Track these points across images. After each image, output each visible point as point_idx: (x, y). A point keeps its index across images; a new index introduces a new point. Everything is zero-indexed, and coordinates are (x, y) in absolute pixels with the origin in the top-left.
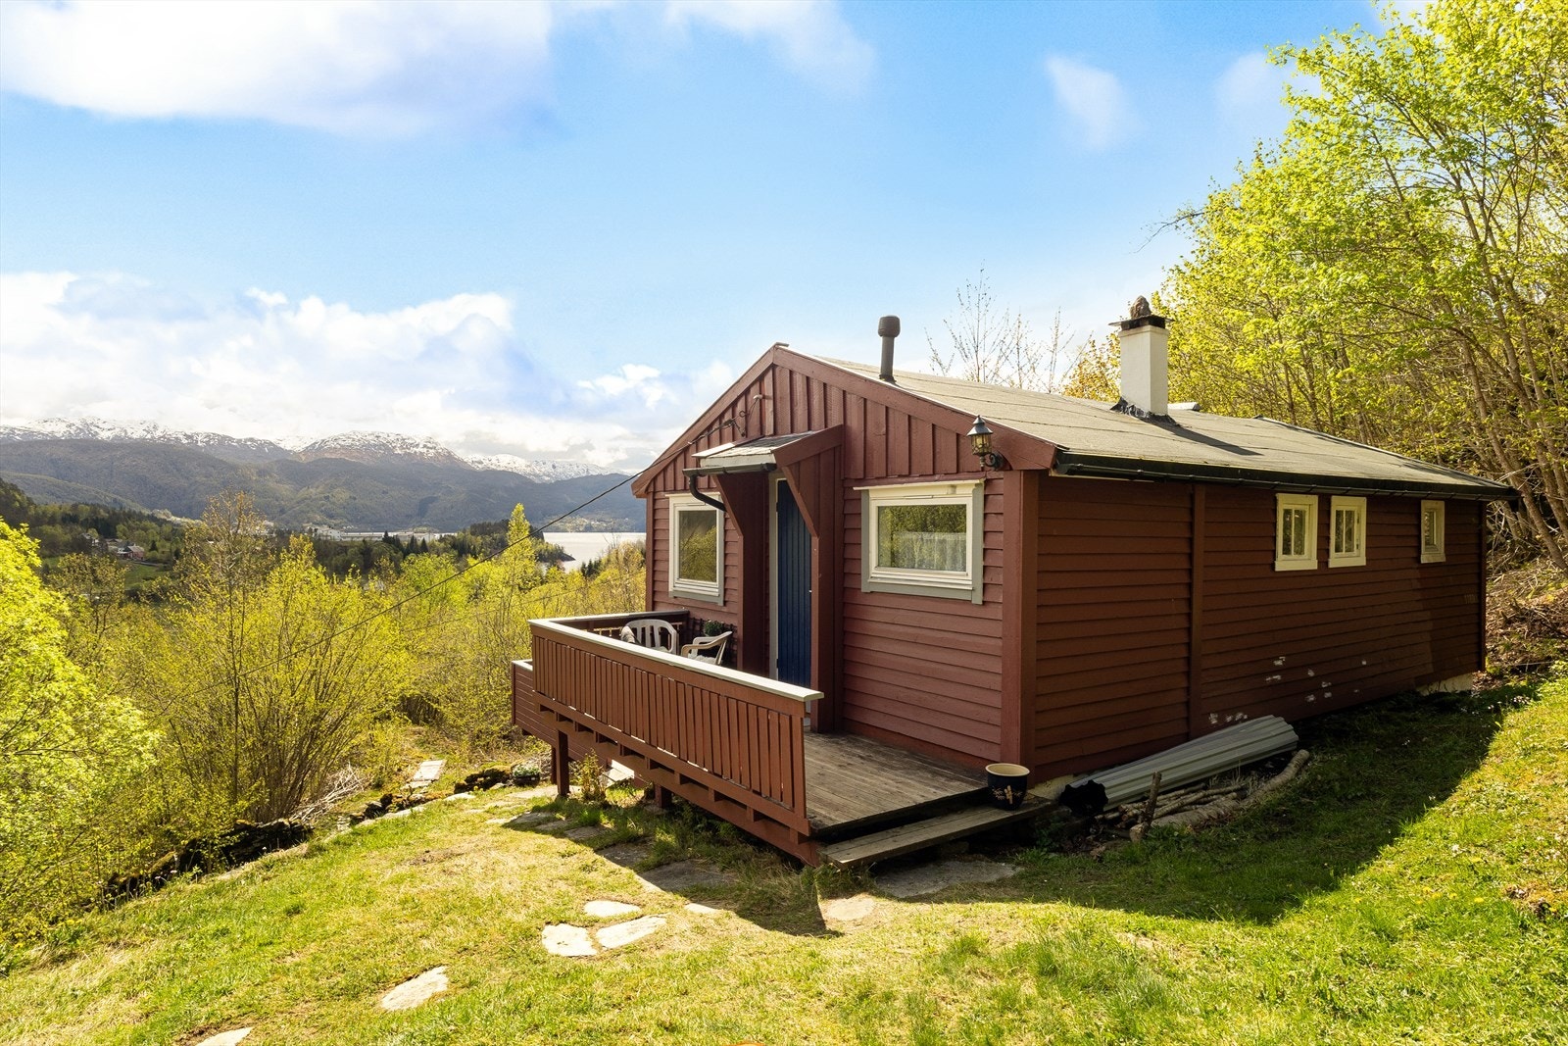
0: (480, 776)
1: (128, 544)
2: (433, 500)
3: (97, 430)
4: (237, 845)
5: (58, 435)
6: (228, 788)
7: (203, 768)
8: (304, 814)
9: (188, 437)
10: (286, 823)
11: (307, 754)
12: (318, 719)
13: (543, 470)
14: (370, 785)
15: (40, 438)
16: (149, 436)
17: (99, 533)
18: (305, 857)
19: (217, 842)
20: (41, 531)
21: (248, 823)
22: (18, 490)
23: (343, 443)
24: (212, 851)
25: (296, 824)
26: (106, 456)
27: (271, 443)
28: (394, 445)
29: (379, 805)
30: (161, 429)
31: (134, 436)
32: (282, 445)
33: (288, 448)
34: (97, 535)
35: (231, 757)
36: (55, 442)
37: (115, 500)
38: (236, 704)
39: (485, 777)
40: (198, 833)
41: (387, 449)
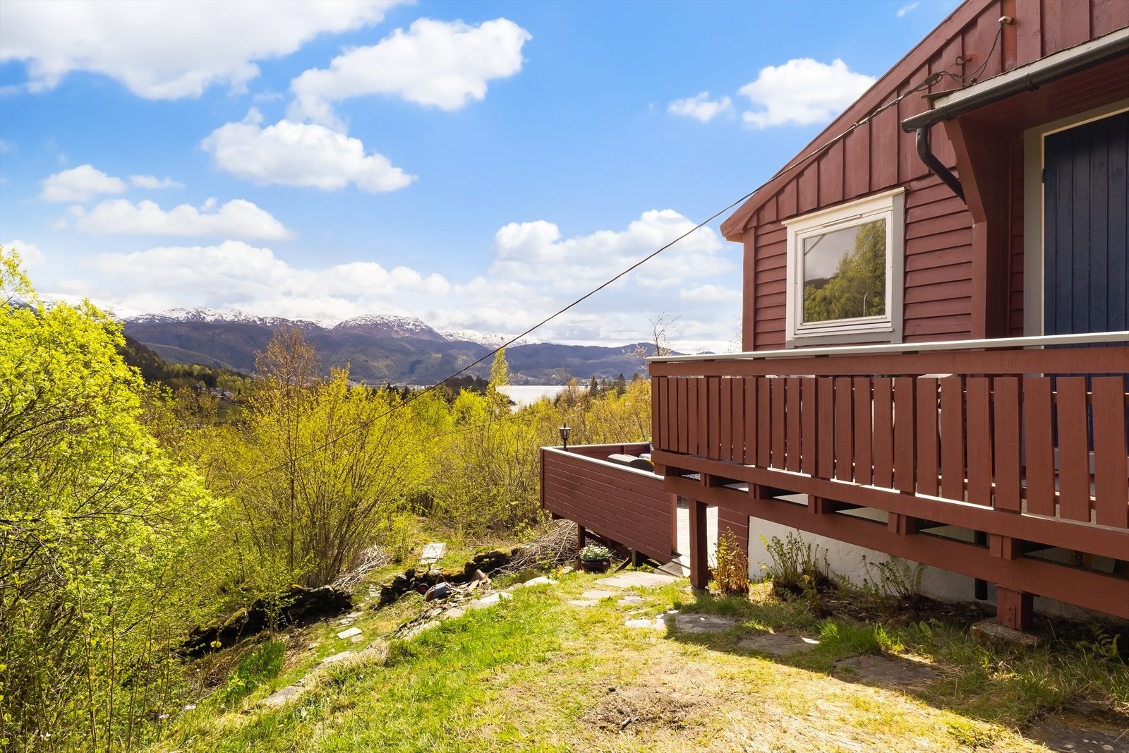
0: (486, 557)
1: (224, 391)
2: (419, 362)
3: (204, 315)
4: (293, 606)
5: (181, 319)
6: (286, 558)
7: (267, 540)
8: (343, 581)
9: (261, 320)
10: (331, 589)
11: (346, 533)
12: (355, 505)
13: (495, 341)
14: (391, 560)
15: (170, 321)
16: (236, 320)
17: (206, 383)
18: (386, 664)
19: (277, 603)
20: (171, 381)
21: (300, 587)
22: (156, 355)
23: (359, 323)
24: (274, 610)
25: (339, 590)
26: (210, 333)
27: (313, 324)
28: (393, 324)
29: (405, 577)
30: (244, 315)
31: (228, 320)
32: (320, 325)
33: (324, 327)
34: (205, 385)
35: (288, 533)
36: (177, 323)
37: (216, 362)
38: (292, 489)
39: (490, 558)
40: (263, 594)
41: (389, 327)
